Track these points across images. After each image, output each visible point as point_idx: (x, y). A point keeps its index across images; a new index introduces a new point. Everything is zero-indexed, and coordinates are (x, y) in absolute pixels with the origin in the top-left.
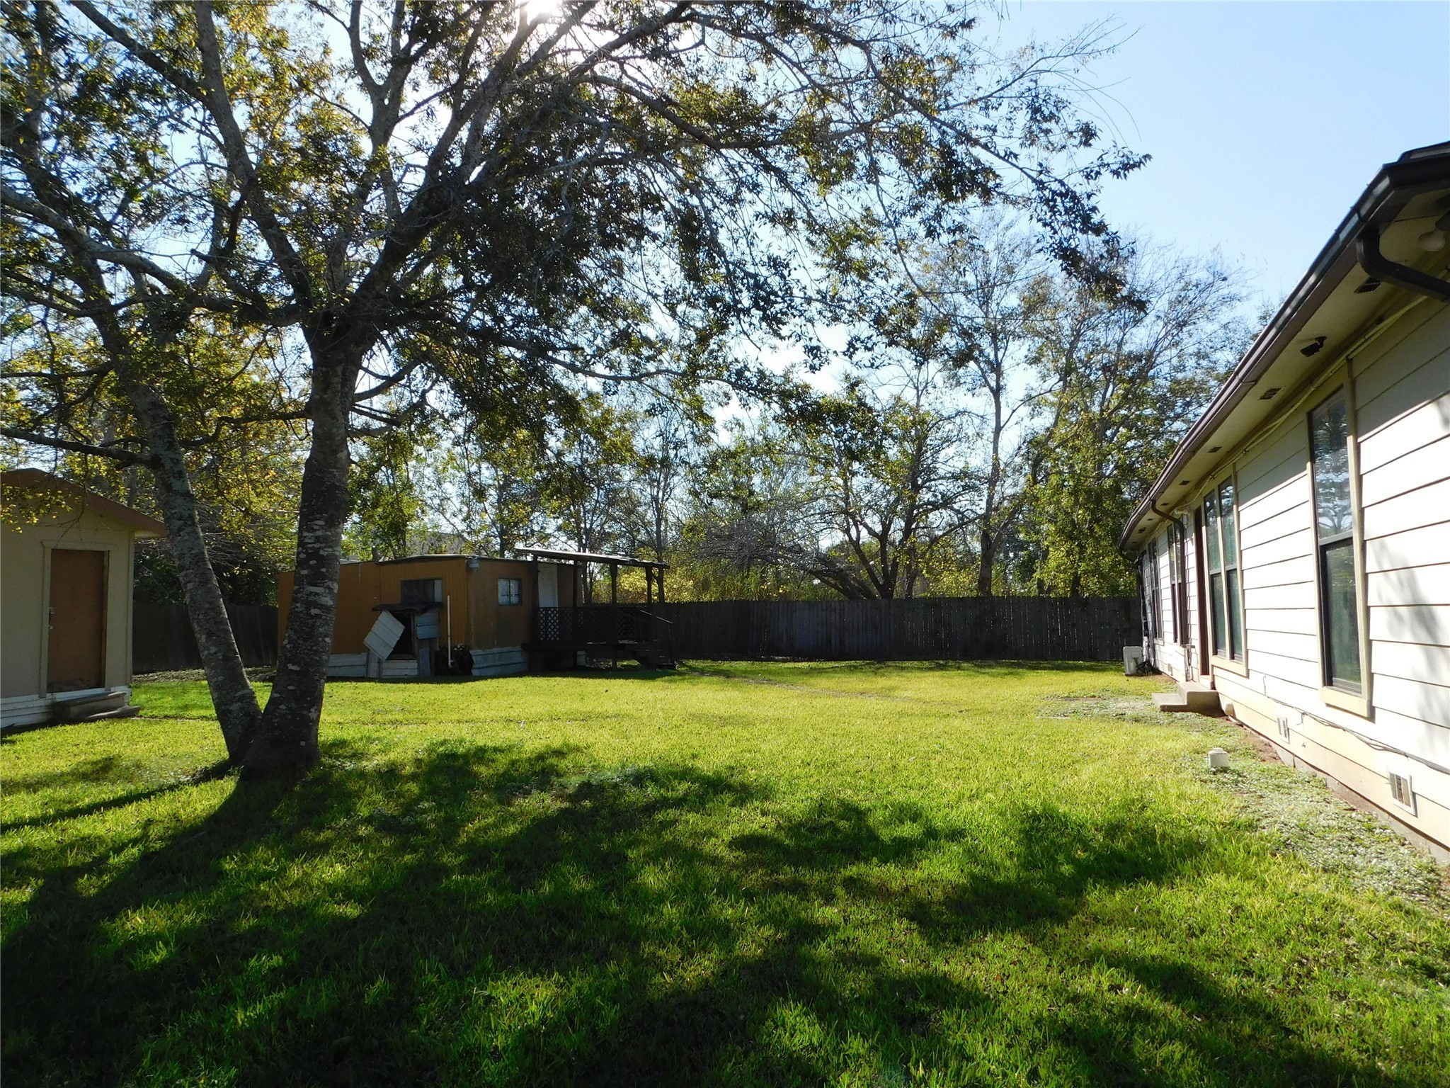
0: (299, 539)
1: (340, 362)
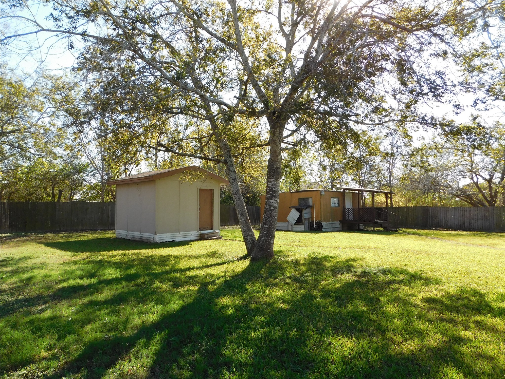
0: (267, 185)
1: (278, 127)
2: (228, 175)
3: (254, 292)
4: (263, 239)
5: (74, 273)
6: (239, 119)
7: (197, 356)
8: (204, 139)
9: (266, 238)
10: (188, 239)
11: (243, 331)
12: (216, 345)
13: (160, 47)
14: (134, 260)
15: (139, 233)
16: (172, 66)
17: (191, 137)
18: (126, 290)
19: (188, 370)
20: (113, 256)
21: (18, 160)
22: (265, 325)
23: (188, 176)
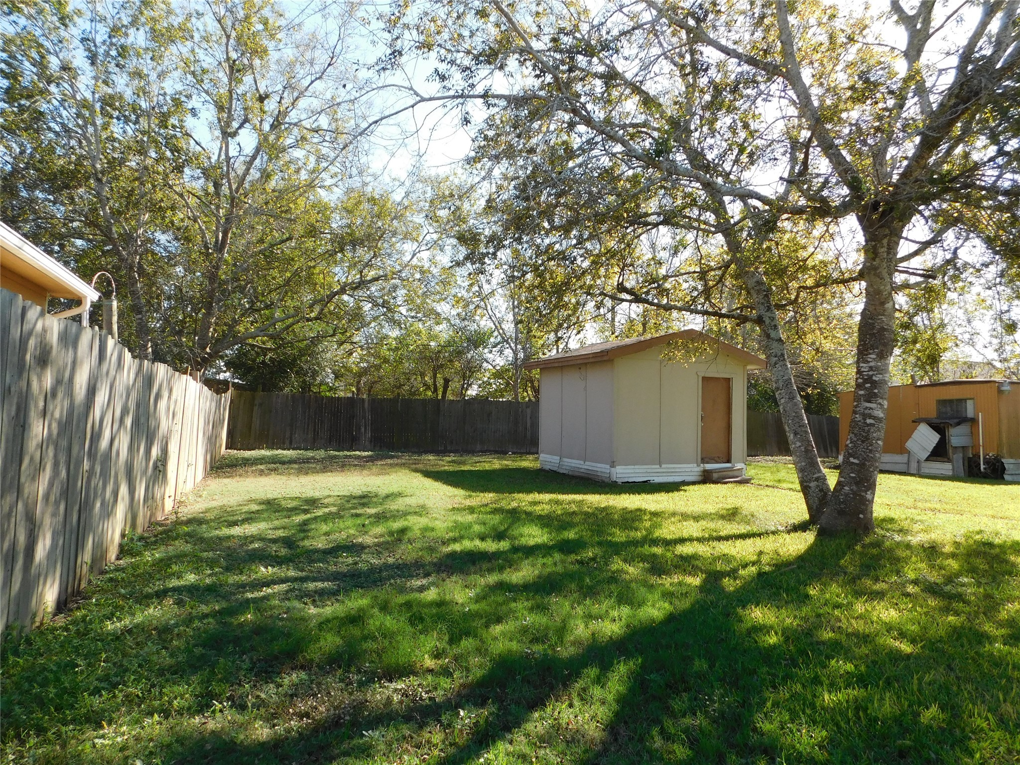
0: (857, 368)
1: (886, 236)
2: (766, 349)
3: (825, 604)
4: (846, 488)
5: (470, 527)
6: (787, 225)
7: (699, 721)
8: (712, 273)
9: (854, 488)
10: (678, 479)
11: (804, 686)
12: (743, 706)
13: (621, 96)
15: (582, 462)
16: (643, 129)
17: (683, 271)
18: (560, 569)
19: (683, 745)
20: (535, 503)
21: (382, 327)
22: (857, 682)
23: (679, 351)
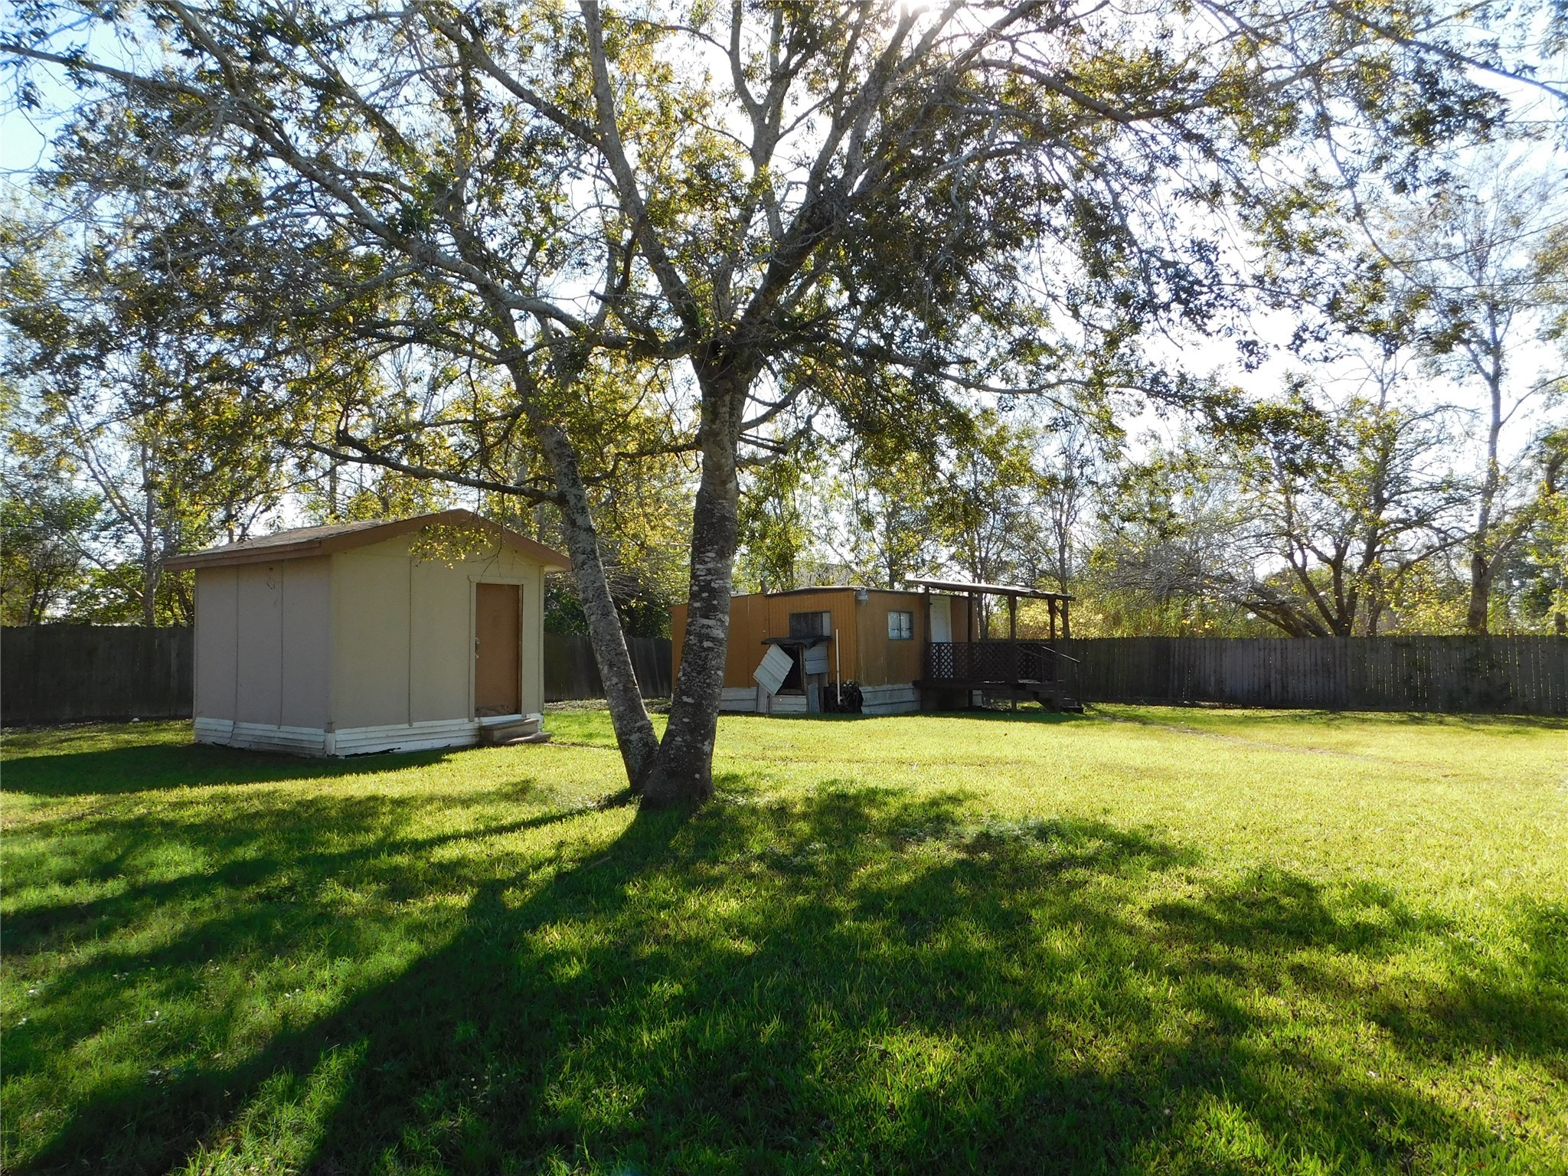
0: (691, 571)
1: (727, 391)
2: (570, 540)
3: (649, 906)
4: (678, 739)
5: (40, 863)
6: (605, 363)
7: (464, 1118)
8: (492, 425)
9: (688, 737)
10: (439, 744)
11: (616, 1029)
12: (529, 1079)
13: (347, 124)
14: (258, 815)
15: (274, 727)
16: (387, 186)
17: (448, 418)
18: (225, 913)
19: (435, 1165)
22: (685, 1008)
23: (440, 543)
